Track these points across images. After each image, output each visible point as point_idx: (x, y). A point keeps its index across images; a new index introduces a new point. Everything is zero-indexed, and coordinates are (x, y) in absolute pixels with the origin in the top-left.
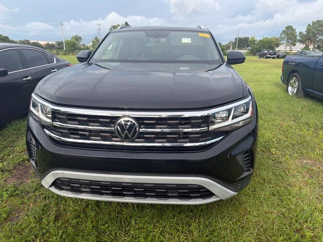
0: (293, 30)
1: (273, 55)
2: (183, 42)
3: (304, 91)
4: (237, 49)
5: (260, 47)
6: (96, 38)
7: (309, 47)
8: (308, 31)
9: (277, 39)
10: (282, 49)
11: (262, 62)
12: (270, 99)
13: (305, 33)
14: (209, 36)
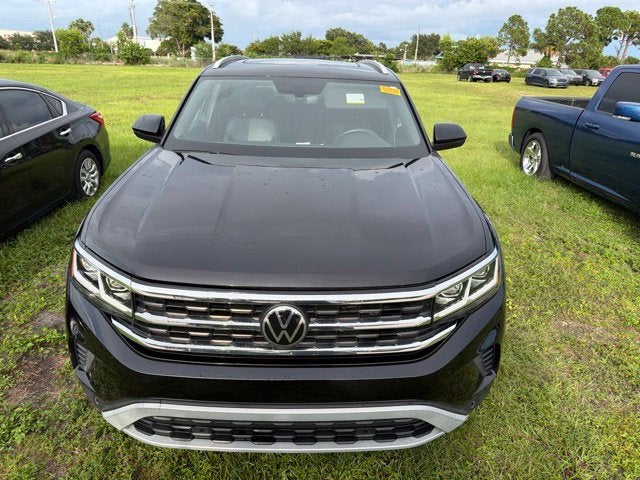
0: (523, 24)
1: (486, 74)
2: (348, 102)
3: (552, 169)
4: (416, 58)
5: (461, 57)
6: (125, 26)
7: (551, 59)
8: (551, 27)
9: (492, 41)
10: (501, 60)
11: (465, 89)
12: (492, 183)
13: (544, 31)
14: (399, 93)
